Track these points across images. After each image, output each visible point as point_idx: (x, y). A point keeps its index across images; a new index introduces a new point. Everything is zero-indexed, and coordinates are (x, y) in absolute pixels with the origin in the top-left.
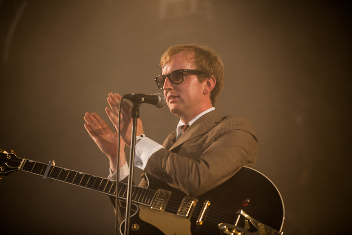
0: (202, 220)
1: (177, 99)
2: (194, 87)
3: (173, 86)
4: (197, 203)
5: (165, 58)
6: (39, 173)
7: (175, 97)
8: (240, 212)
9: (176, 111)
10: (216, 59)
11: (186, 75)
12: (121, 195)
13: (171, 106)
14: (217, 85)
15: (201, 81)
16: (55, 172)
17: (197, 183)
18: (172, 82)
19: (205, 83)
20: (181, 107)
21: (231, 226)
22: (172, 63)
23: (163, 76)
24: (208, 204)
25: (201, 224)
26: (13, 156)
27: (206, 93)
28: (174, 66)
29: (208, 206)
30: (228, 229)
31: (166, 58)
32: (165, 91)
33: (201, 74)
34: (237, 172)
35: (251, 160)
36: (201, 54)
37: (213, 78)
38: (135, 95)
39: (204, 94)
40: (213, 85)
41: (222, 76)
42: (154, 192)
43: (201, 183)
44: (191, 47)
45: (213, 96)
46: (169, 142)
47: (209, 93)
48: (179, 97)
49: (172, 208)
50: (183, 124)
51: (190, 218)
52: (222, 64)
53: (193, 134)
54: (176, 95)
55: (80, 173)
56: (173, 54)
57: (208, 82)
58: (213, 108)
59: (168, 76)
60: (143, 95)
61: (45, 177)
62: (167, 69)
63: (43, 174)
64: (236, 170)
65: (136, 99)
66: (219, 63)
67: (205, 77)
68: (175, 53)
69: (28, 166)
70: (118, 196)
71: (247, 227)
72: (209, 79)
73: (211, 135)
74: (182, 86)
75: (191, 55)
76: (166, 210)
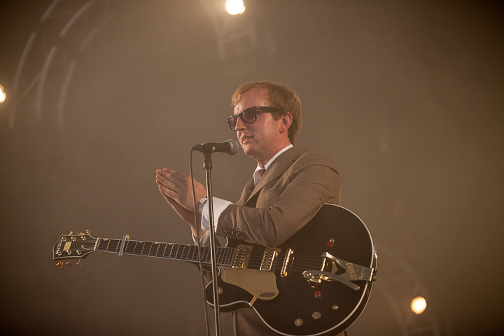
0: (286, 271)
1: (252, 139)
2: (269, 125)
3: (246, 126)
4: (279, 254)
5: (235, 97)
6: (114, 250)
7: (249, 137)
8: (325, 254)
9: (251, 152)
10: (291, 95)
11: (259, 113)
12: (204, 259)
13: (246, 148)
14: (295, 122)
15: (276, 119)
16: (130, 247)
17: (273, 232)
18: (244, 121)
19: (281, 121)
20: (257, 148)
21: (316, 272)
22: (243, 101)
23: (235, 116)
24: (290, 252)
25: (286, 275)
26: (87, 236)
27: (283, 132)
28: (245, 104)
29: (291, 255)
30: (315, 275)
31: (237, 97)
32: (238, 132)
33: (277, 111)
34: (318, 211)
35: (334, 196)
36: (275, 90)
37: (289, 115)
38: (205, 145)
39: (281, 132)
40: (289, 121)
41: (299, 113)
42: (234, 250)
43: (277, 231)
44: (263, 83)
45: (291, 134)
46: (247, 191)
47: (286, 132)
48: (253, 137)
49: (254, 263)
50: (261, 168)
51: (274, 270)
52: (298, 99)
53: (269, 178)
54: (250, 135)
55: (156, 243)
56: (244, 91)
57: (284, 119)
58: (291, 146)
59: (240, 115)
60: (214, 144)
61: (121, 253)
62: (238, 109)
63: (118, 251)
64: (317, 209)
65: (206, 150)
66: (295, 99)
67: (280, 114)
68: (247, 90)
69: (103, 245)
70: (201, 261)
71: (335, 269)
72: (284, 116)
73: (286, 176)
74: (256, 125)
75: (264, 92)
76: (248, 267)
